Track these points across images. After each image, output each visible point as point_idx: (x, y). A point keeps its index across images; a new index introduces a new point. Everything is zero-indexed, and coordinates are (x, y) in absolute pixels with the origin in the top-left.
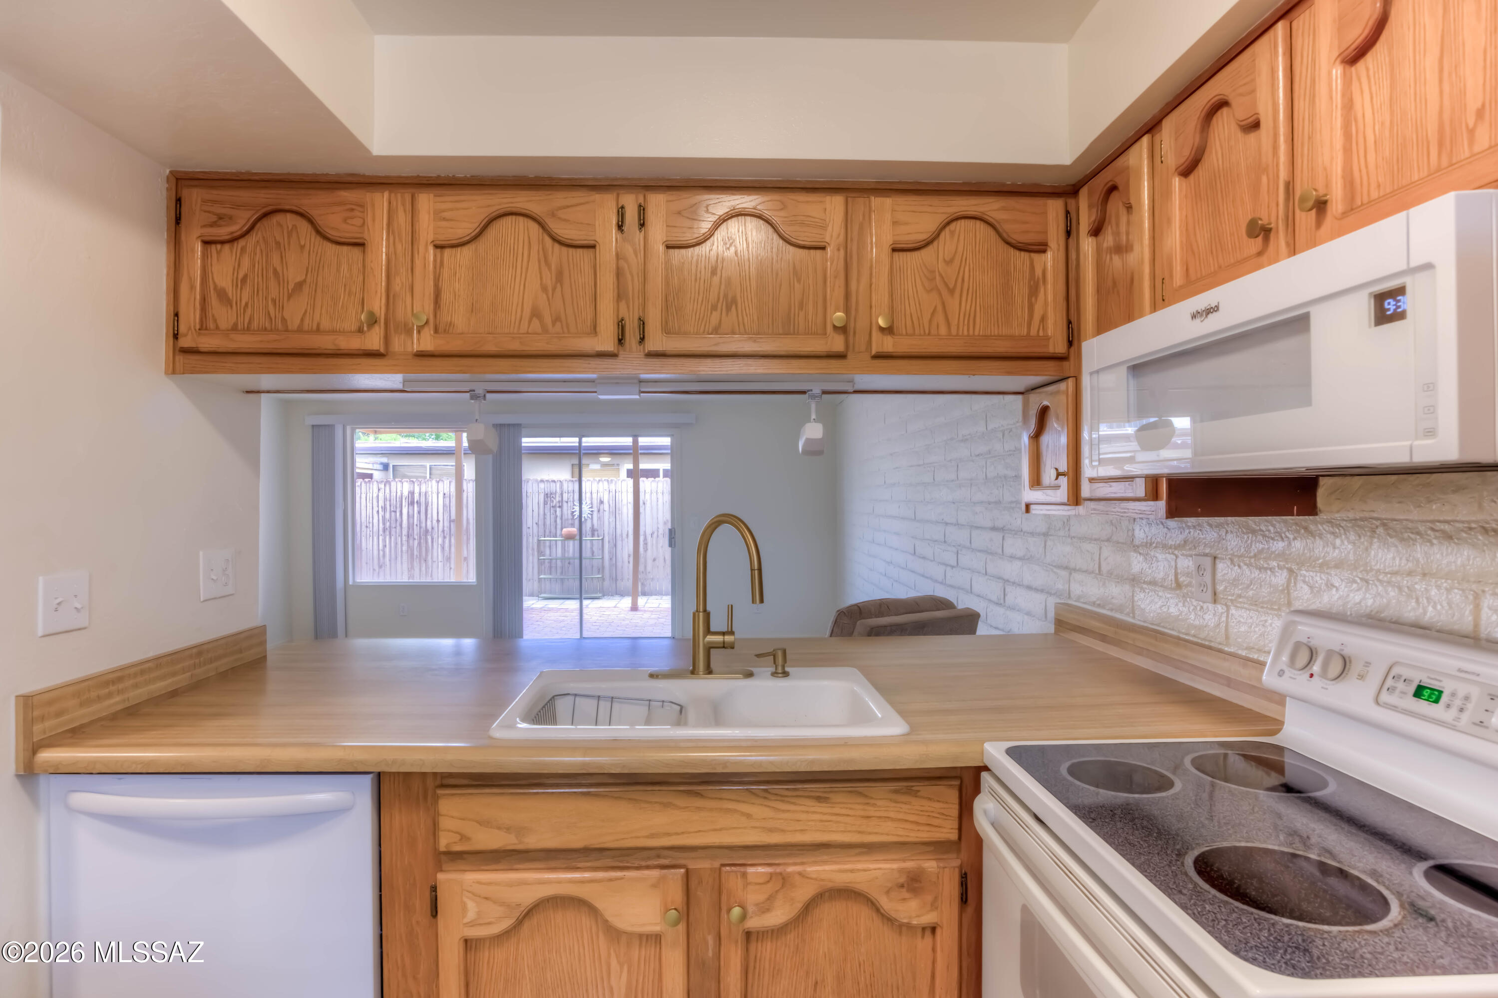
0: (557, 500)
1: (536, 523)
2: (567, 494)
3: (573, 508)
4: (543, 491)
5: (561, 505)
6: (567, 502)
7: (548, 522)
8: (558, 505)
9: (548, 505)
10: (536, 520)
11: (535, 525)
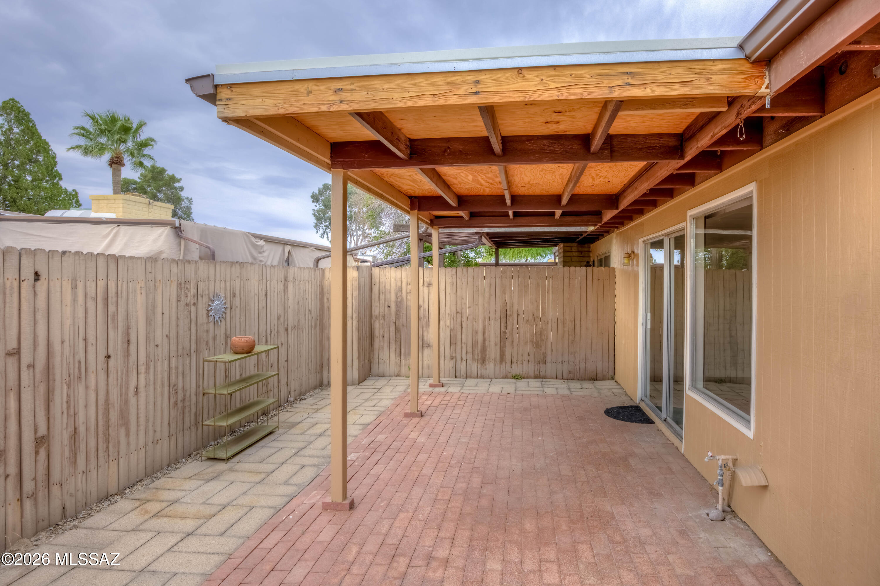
0: (192, 293)
1: (167, 336)
2: (202, 283)
3: (209, 305)
4: (176, 279)
5: (196, 301)
6: (202, 296)
7: (181, 332)
8: (192, 302)
9: (182, 302)
10: (166, 332)
11: (165, 337)
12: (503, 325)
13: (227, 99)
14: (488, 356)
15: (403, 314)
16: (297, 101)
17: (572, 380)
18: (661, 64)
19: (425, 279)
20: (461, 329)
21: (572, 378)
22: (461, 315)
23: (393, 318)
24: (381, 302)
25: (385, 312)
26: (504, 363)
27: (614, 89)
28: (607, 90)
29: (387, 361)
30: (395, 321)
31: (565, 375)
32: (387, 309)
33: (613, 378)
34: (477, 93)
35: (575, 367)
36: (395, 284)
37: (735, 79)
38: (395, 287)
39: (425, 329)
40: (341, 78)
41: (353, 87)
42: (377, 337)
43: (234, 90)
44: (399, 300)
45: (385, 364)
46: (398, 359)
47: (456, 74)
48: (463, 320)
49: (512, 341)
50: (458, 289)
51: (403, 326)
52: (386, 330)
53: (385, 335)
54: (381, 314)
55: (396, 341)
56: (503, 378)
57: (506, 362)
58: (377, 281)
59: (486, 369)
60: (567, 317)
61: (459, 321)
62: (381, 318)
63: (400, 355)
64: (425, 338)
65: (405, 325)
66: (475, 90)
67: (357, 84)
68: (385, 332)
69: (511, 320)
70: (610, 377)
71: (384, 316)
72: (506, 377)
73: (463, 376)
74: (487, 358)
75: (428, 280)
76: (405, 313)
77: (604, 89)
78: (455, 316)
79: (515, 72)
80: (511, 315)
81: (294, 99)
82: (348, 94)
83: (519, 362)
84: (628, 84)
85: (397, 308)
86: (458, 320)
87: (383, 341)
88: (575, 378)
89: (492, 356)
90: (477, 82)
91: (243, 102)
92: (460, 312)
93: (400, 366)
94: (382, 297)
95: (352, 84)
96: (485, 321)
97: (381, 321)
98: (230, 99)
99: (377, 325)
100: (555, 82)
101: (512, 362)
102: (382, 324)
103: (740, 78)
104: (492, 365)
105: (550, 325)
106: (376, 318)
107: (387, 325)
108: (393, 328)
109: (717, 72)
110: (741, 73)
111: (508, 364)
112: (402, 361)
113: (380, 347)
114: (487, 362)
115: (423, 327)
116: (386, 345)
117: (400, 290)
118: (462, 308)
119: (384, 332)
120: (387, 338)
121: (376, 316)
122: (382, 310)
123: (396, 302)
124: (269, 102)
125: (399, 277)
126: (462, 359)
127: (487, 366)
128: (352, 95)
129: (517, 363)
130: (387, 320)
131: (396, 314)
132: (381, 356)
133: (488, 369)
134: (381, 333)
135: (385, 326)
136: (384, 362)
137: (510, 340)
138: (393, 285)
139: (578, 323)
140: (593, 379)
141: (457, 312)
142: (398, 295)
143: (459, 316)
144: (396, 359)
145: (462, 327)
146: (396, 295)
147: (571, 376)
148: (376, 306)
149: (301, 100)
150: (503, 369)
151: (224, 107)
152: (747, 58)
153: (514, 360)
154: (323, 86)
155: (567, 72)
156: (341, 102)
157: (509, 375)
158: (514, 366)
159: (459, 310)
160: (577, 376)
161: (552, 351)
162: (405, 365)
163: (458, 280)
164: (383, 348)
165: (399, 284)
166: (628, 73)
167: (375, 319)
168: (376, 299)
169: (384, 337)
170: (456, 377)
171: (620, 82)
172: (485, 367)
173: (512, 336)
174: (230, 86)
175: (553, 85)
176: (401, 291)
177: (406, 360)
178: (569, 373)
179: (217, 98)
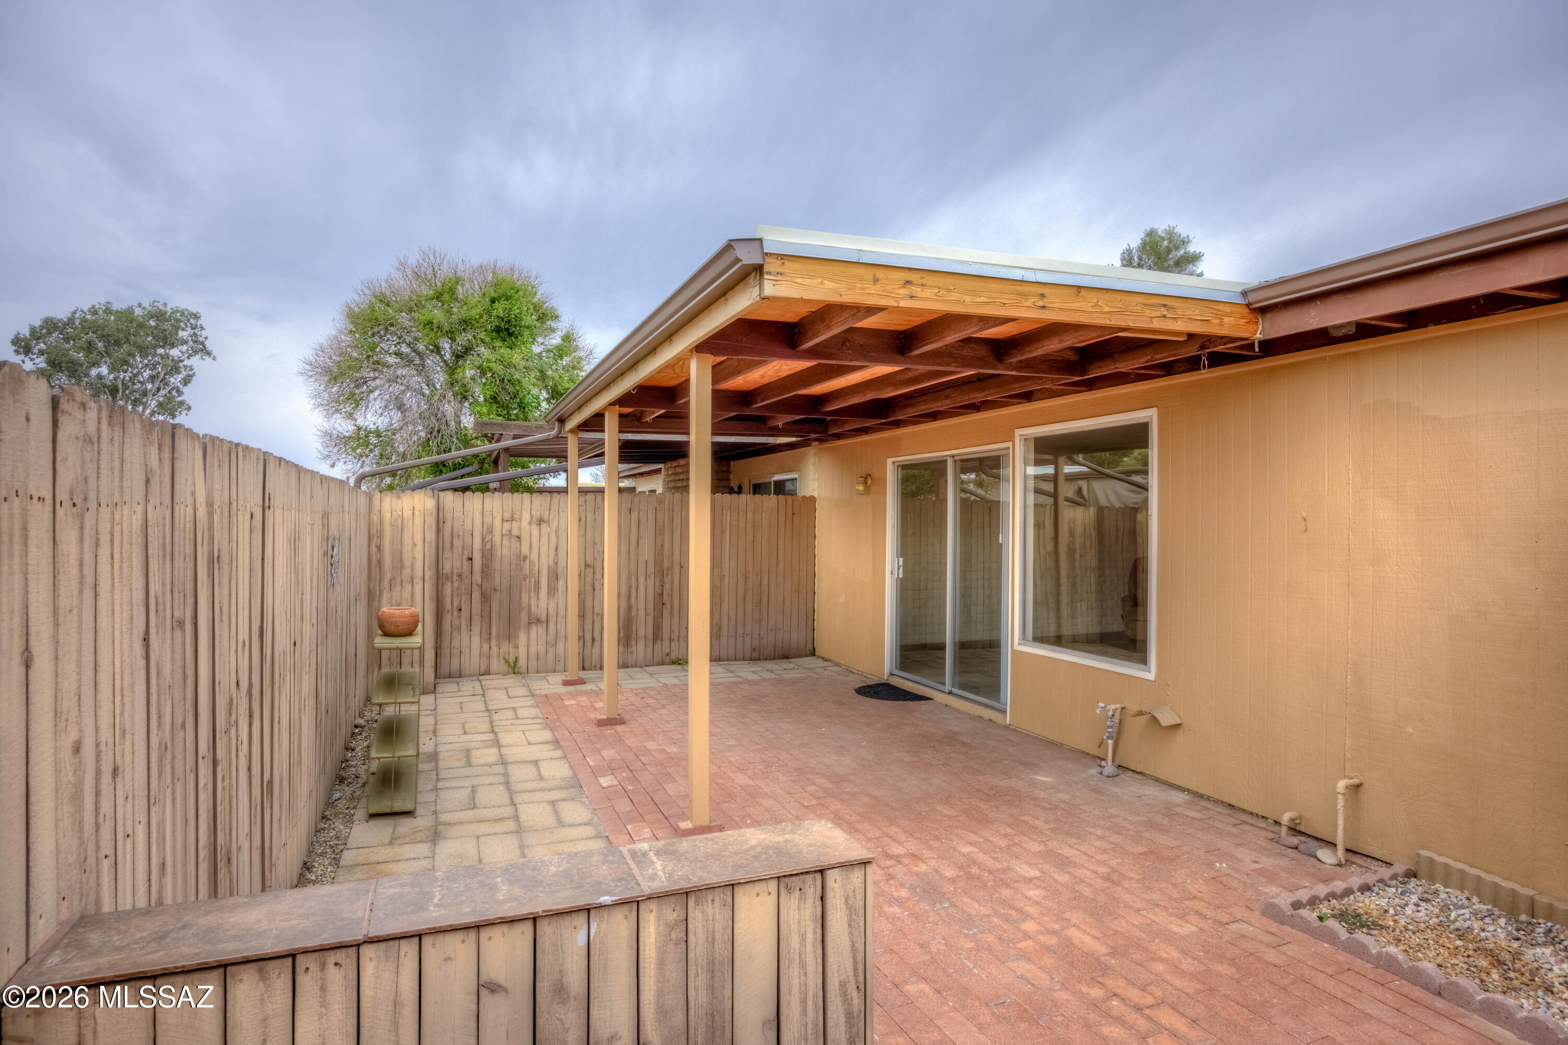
12: (657, 583)
13: (778, 274)
14: (634, 632)
15: (495, 570)
16: (863, 289)
17: (756, 660)
18: (1189, 301)
19: (534, 513)
20: (591, 592)
21: (757, 656)
22: (592, 571)
23: (477, 578)
24: (455, 550)
25: (462, 568)
26: (659, 642)
27: (1155, 320)
28: (1148, 320)
29: (466, 651)
30: (480, 583)
31: (747, 655)
32: (466, 564)
33: (813, 653)
34: (1043, 307)
35: (761, 642)
36: (481, 521)
37: (1239, 323)
38: (481, 526)
39: (532, 594)
40: (910, 269)
41: (924, 281)
42: (448, 611)
43: (787, 263)
44: (488, 546)
45: (463, 656)
46: (486, 646)
47: (1024, 284)
48: (596, 577)
49: (672, 607)
50: (588, 529)
51: (495, 590)
52: (464, 598)
53: (463, 607)
54: (455, 571)
55: (482, 616)
56: (658, 664)
57: (662, 640)
58: (449, 515)
59: (632, 653)
60: (751, 568)
61: (589, 580)
62: (455, 578)
63: (489, 640)
64: (533, 609)
65: (498, 588)
66: (1040, 303)
67: (928, 280)
68: (463, 602)
69: (670, 575)
70: (808, 652)
71: (460, 575)
72: (662, 663)
73: (595, 666)
74: (634, 636)
75: (538, 513)
76: (498, 568)
77: (1146, 319)
78: (583, 571)
79: (1075, 290)
80: (671, 568)
81: (859, 285)
82: (919, 290)
83: (681, 638)
84: (1164, 316)
85: (484, 562)
86: (587, 578)
87: (460, 617)
88: (762, 657)
89: (641, 632)
90: (1042, 296)
91: (798, 280)
92: (592, 565)
93: (489, 658)
94: (458, 543)
95: (922, 278)
96: (631, 578)
97: (456, 584)
98: (781, 274)
99: (448, 590)
100: (1108, 306)
101: (671, 640)
102: (458, 589)
103: (1242, 322)
104: (641, 646)
105: (726, 580)
106: (447, 578)
107: (465, 589)
108: (476, 595)
109: (1228, 315)
110: (1243, 318)
111: (666, 643)
112: (492, 649)
113: (454, 627)
114: (634, 642)
115: (530, 591)
116: (464, 623)
117: (491, 530)
118: (595, 559)
119: (460, 601)
120: (465, 613)
121: (447, 576)
122: (457, 565)
123: (483, 551)
124: (830, 285)
125: (488, 510)
126: (593, 640)
127: (634, 648)
128: (922, 291)
129: (678, 640)
130: (466, 581)
131: (483, 572)
132: (456, 643)
133: (635, 653)
134: (456, 604)
135: (463, 592)
136: (461, 652)
137: (668, 606)
138: (478, 523)
139: (765, 576)
140: (786, 657)
141: (587, 566)
142: (487, 539)
143: (589, 571)
144: (481, 647)
145: (594, 589)
146: (483, 539)
147: (756, 655)
148: (447, 559)
149: (868, 288)
150: (658, 652)
151: (774, 283)
152: (1248, 305)
153: (675, 636)
154: (893, 275)
155: (1118, 297)
156: (911, 297)
157: (667, 659)
158: (674, 645)
159: (589, 562)
160: (763, 654)
161: (729, 619)
162: (499, 655)
163: (588, 514)
164: (459, 628)
165: (488, 520)
166: (1164, 306)
167: (444, 581)
168: (447, 546)
169: (460, 610)
170: (584, 669)
171: (1158, 314)
172: (630, 650)
173: (672, 600)
174: (783, 257)
175: (1106, 309)
176: (491, 532)
177: (500, 648)
178: (754, 650)
179: (765, 270)
